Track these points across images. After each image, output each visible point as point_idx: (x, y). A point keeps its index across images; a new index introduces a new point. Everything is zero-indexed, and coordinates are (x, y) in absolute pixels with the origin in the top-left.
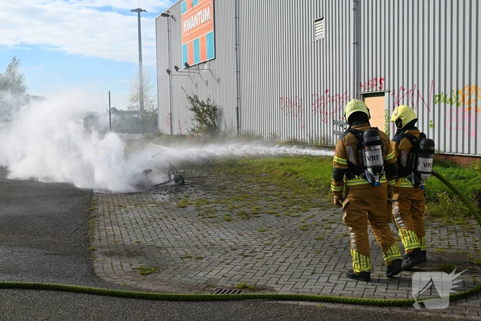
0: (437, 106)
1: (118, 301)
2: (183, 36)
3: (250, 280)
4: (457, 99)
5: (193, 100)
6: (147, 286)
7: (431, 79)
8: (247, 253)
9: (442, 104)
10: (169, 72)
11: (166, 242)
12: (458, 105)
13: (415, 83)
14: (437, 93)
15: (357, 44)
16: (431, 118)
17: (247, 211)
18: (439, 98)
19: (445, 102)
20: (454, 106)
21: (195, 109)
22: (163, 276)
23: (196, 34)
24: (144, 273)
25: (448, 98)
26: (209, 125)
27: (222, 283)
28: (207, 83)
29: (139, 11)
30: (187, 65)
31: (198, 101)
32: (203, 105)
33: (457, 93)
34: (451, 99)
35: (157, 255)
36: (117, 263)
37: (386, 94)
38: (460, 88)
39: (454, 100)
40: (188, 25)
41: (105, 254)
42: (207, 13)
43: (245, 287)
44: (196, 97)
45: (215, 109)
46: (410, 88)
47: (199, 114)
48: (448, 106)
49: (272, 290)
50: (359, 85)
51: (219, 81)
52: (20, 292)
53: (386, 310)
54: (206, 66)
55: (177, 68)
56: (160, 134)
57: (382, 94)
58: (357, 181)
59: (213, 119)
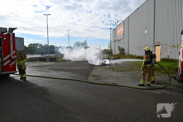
0: (172, 48)
1: (89, 84)
2: (118, 34)
3: (115, 82)
4: (178, 46)
5: (119, 47)
6: (96, 82)
7: (171, 42)
8: (117, 78)
9: (174, 48)
10: (114, 41)
11: (103, 75)
12: (178, 48)
13: (167, 43)
14: (173, 45)
15: (154, 34)
16: (171, 51)
17: (122, 70)
18: (173, 46)
19: (175, 47)
20: (177, 48)
21: (119, 49)
22: (99, 80)
23: (120, 33)
24: (96, 80)
25: (175, 46)
26: (122, 53)
27: (110, 82)
28: (122, 44)
29: (111, 28)
30: (118, 40)
31: (120, 47)
32: (121, 48)
33: (178, 45)
34: (176, 46)
35: (100, 77)
36: (92, 78)
37: (161, 45)
38: (178, 44)
39: (177, 46)
40: (118, 31)
41: (91, 76)
42: (122, 29)
43: (113, 84)
44: (119, 46)
45: (123, 49)
46: (166, 44)
47: (120, 50)
48: (175, 48)
49: (118, 84)
50: (154, 43)
51: (124, 43)
52: (74, 81)
53: (139, 90)
54: (122, 40)
55: (116, 41)
56: (113, 54)
57: (160, 45)
58: (149, 65)
59: (123, 51)
